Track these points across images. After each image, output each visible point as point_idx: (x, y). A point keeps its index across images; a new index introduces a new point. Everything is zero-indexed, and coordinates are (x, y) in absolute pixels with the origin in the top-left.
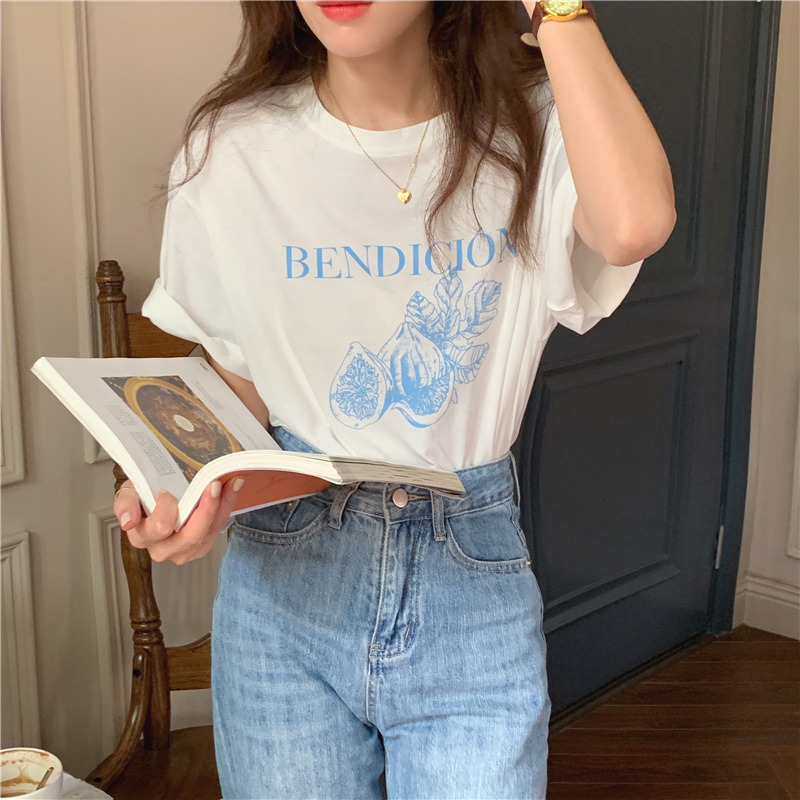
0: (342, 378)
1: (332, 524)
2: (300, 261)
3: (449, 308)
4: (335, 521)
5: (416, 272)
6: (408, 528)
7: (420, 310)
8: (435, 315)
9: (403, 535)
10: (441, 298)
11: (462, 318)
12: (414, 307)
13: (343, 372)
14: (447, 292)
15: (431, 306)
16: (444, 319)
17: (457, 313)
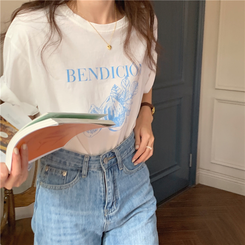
2: (72, 75)
6: (111, 170)
9: (110, 173)
12: (114, 90)
15: (120, 90)
16: (124, 94)
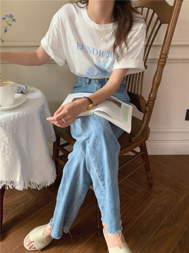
0: (88, 70)
1: (87, 84)
2: (80, 46)
4: (87, 83)
5: (100, 56)
6: (101, 83)
7: (99, 63)
8: (102, 65)
9: (100, 84)
12: (98, 62)
13: (88, 69)
15: (101, 63)
16: (104, 66)
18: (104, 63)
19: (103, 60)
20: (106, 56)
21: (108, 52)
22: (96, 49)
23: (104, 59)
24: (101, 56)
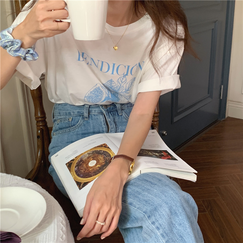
1: (85, 119)
3: (120, 86)
7: (111, 84)
8: (116, 86)
10: (119, 83)
11: (124, 89)
12: (110, 82)
14: (122, 82)
15: (115, 84)
16: (118, 88)
17: (123, 87)
18: (120, 84)
19: (118, 79)
20: (124, 74)
21: (127, 67)
22: (107, 63)
23: (120, 79)
24: (114, 73)
